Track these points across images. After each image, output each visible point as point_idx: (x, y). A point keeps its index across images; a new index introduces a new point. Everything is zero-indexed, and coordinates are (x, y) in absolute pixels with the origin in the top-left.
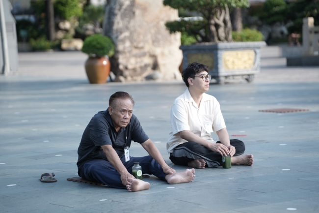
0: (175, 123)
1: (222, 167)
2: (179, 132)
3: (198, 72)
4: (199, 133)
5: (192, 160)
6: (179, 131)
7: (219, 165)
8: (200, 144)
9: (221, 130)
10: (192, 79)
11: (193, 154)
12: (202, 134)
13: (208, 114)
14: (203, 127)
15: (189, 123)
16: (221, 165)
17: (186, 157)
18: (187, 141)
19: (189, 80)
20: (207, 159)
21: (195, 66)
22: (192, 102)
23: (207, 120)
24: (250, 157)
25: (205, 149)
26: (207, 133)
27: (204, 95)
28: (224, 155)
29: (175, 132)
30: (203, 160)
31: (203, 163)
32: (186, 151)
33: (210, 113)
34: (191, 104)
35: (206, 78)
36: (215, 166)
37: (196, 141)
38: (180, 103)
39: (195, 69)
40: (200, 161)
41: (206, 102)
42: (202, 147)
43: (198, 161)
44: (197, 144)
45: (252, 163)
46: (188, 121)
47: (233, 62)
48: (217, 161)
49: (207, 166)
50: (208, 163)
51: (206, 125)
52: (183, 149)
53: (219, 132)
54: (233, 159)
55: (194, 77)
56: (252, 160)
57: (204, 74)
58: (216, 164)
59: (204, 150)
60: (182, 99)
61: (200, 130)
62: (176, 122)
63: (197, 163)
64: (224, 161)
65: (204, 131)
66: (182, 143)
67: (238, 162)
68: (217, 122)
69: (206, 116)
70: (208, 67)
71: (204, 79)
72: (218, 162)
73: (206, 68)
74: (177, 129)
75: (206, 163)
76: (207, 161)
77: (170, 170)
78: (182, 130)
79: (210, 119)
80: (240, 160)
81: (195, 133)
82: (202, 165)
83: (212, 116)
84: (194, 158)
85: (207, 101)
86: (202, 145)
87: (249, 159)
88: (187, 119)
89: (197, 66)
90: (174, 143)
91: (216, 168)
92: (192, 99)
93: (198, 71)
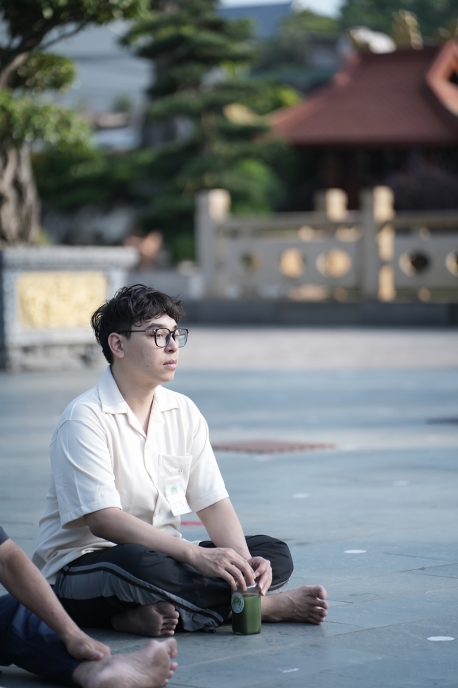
0: (74, 485)
1: (229, 628)
2: (86, 516)
3: (144, 316)
4: (148, 516)
5: (135, 606)
6: (86, 510)
7: (220, 624)
8: (162, 552)
9: (214, 507)
10: (120, 337)
11: (141, 587)
12: (158, 519)
13: (174, 454)
14: (161, 495)
15: (116, 481)
16: (227, 622)
17: (115, 597)
18: (113, 544)
19: (113, 340)
20: (185, 603)
21: (135, 298)
22: (125, 415)
23: (170, 474)
24: (316, 594)
25: (177, 570)
26: (170, 514)
27: (160, 391)
28: (240, 587)
29: (70, 515)
30: (173, 608)
31: (169, 616)
32: (113, 577)
33: (181, 452)
34: (121, 419)
35: (167, 339)
36: (207, 626)
37: (145, 544)
38: (88, 418)
39: (131, 306)
40: (161, 612)
41: (167, 414)
42: (170, 564)
43: (154, 611)
44: (152, 552)
45: (321, 615)
46: (114, 478)
47: (47, 308)
48: (212, 608)
49: (180, 630)
50: (186, 618)
51: (168, 491)
52: (105, 569)
53: (207, 514)
54: (266, 602)
55: (127, 333)
56: (322, 605)
57: (161, 327)
58: (209, 620)
59: (174, 574)
60: (96, 407)
61: (152, 506)
62: (77, 482)
63: (150, 620)
64: (238, 609)
65: (163, 508)
66: (90, 550)
67: (275, 613)
68: (201, 481)
69: (167, 459)
70: (178, 304)
71: (161, 342)
72: (215, 614)
73: (170, 304)
74: (79, 506)
75: (180, 619)
76: (183, 611)
77: (92, 645)
78: (96, 509)
79: (182, 470)
80: (282, 605)
81: (138, 516)
82: (168, 626)
83: (188, 459)
84: (141, 601)
85: (170, 410)
86: (170, 557)
87: (310, 600)
88: (111, 470)
89: (142, 296)
90: (61, 552)
91: (212, 632)
92: (124, 406)
93: (142, 314)
